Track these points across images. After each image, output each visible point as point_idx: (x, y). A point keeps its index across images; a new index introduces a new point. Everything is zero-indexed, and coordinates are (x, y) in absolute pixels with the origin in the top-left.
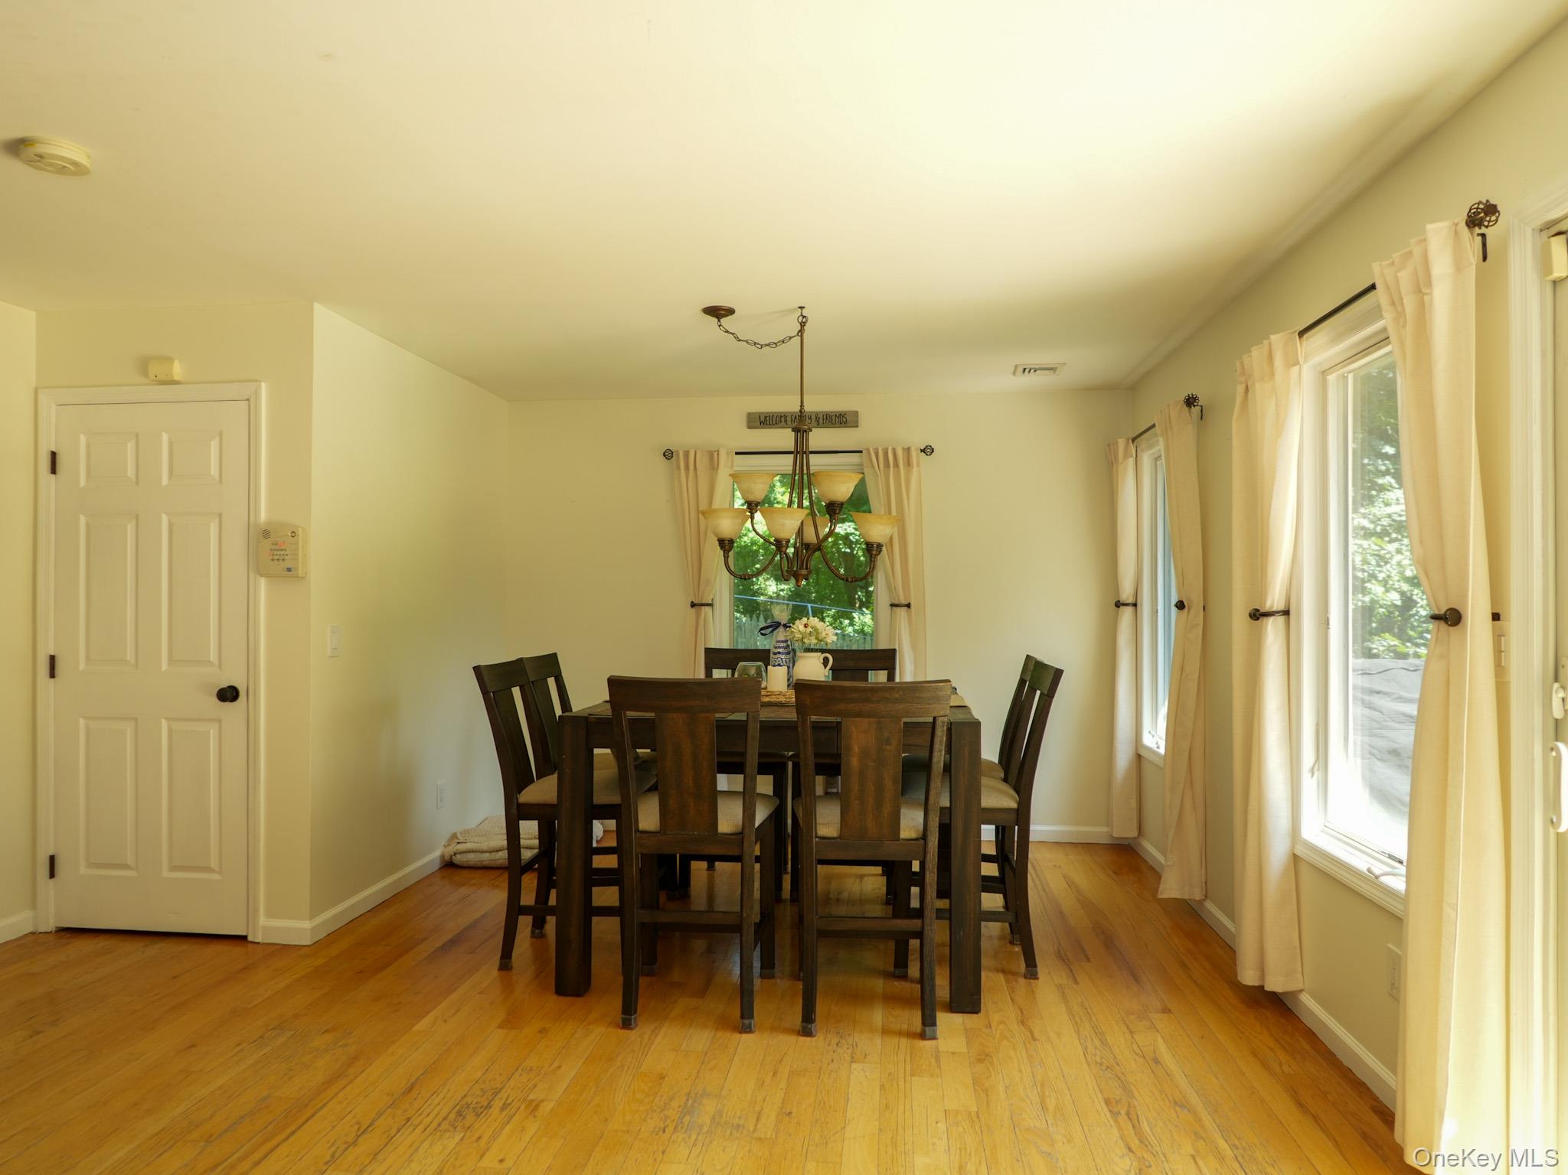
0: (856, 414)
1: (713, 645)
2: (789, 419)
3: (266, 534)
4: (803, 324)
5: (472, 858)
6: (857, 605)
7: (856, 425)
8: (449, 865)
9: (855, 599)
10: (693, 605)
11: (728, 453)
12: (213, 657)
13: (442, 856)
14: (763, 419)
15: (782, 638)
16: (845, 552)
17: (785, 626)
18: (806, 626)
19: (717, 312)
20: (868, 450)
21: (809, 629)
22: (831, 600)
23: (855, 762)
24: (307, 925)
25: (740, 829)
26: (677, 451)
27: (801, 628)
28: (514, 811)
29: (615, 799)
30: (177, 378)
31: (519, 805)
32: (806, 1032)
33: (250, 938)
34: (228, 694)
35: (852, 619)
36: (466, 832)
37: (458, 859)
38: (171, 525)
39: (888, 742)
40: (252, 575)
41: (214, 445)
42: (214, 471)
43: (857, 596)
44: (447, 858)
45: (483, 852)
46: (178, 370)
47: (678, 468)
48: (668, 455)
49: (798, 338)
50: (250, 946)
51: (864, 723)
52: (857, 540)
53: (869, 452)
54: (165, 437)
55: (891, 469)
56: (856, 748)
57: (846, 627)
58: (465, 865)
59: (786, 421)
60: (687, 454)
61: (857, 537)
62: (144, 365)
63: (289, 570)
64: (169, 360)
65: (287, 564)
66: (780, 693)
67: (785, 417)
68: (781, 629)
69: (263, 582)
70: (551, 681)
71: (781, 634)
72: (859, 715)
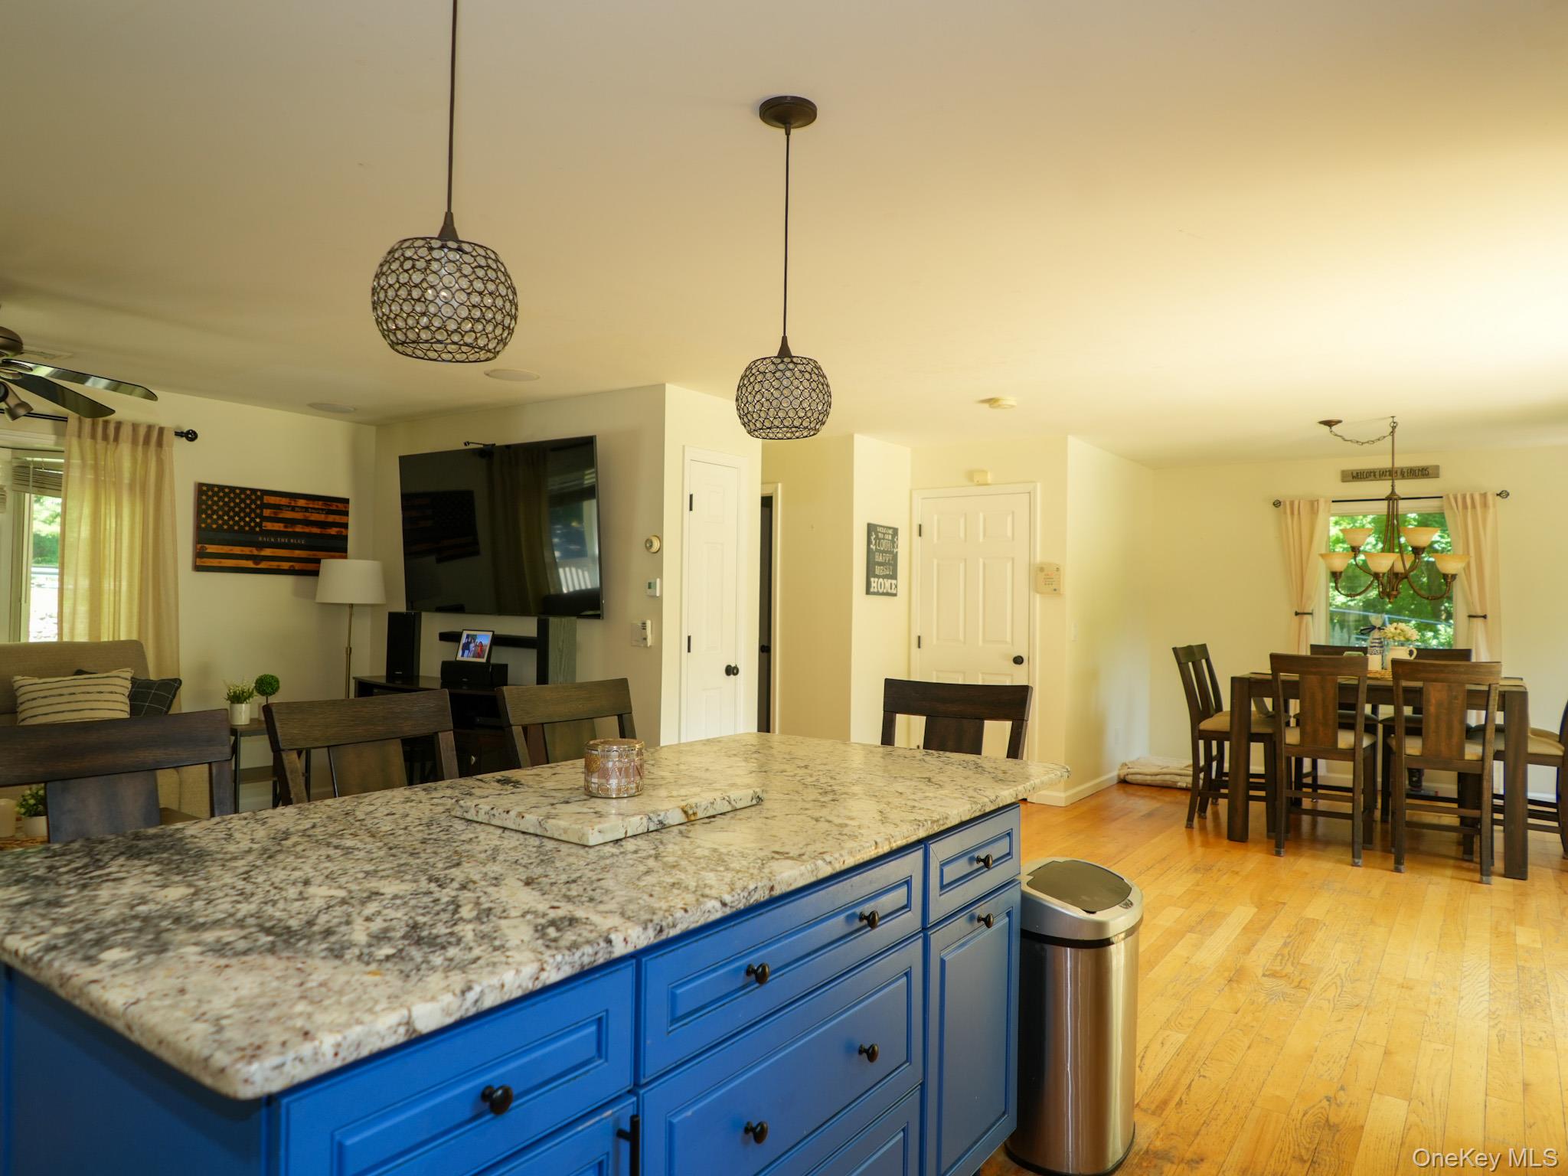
0: (1437, 468)
1: (1313, 643)
2: (1377, 474)
3: (1042, 569)
4: (1394, 428)
5: (1139, 778)
6: (1443, 617)
7: (1437, 476)
8: (1123, 782)
9: (1441, 611)
10: (1297, 614)
11: (1326, 502)
12: (1009, 639)
13: (1119, 776)
14: (1355, 474)
15: (1377, 636)
16: (1428, 562)
17: (1379, 629)
18: (1396, 629)
19: (1329, 423)
20: (1448, 496)
21: (1398, 631)
22: (1411, 611)
23: (1432, 709)
24: (1063, 795)
25: (1352, 747)
26: (1284, 502)
27: (1393, 630)
28: (1197, 734)
29: (1267, 730)
30: (989, 482)
31: (1200, 731)
32: (1398, 870)
33: (1029, 800)
34: (1018, 660)
35: (1436, 632)
36: (1133, 762)
37: (1129, 778)
38: (984, 564)
39: (1456, 698)
40: (1032, 593)
41: (1009, 519)
42: (1009, 534)
43: (1443, 608)
44: (1122, 777)
45: (1147, 775)
46: (990, 478)
47: (1285, 513)
48: (1277, 504)
49: (1391, 437)
50: (1029, 805)
51: (1439, 685)
52: (1443, 548)
53: (1448, 498)
54: (981, 515)
55: (1469, 510)
56: (1433, 701)
57: (1429, 639)
58: (1134, 782)
59: (1375, 475)
60: (1292, 504)
61: (1443, 545)
62: (970, 475)
63: (1055, 590)
64: (984, 472)
65: (1054, 587)
66: (1377, 672)
67: (1374, 473)
68: (1376, 631)
69: (1038, 596)
70: (1204, 661)
71: (1376, 634)
72: (1435, 680)
